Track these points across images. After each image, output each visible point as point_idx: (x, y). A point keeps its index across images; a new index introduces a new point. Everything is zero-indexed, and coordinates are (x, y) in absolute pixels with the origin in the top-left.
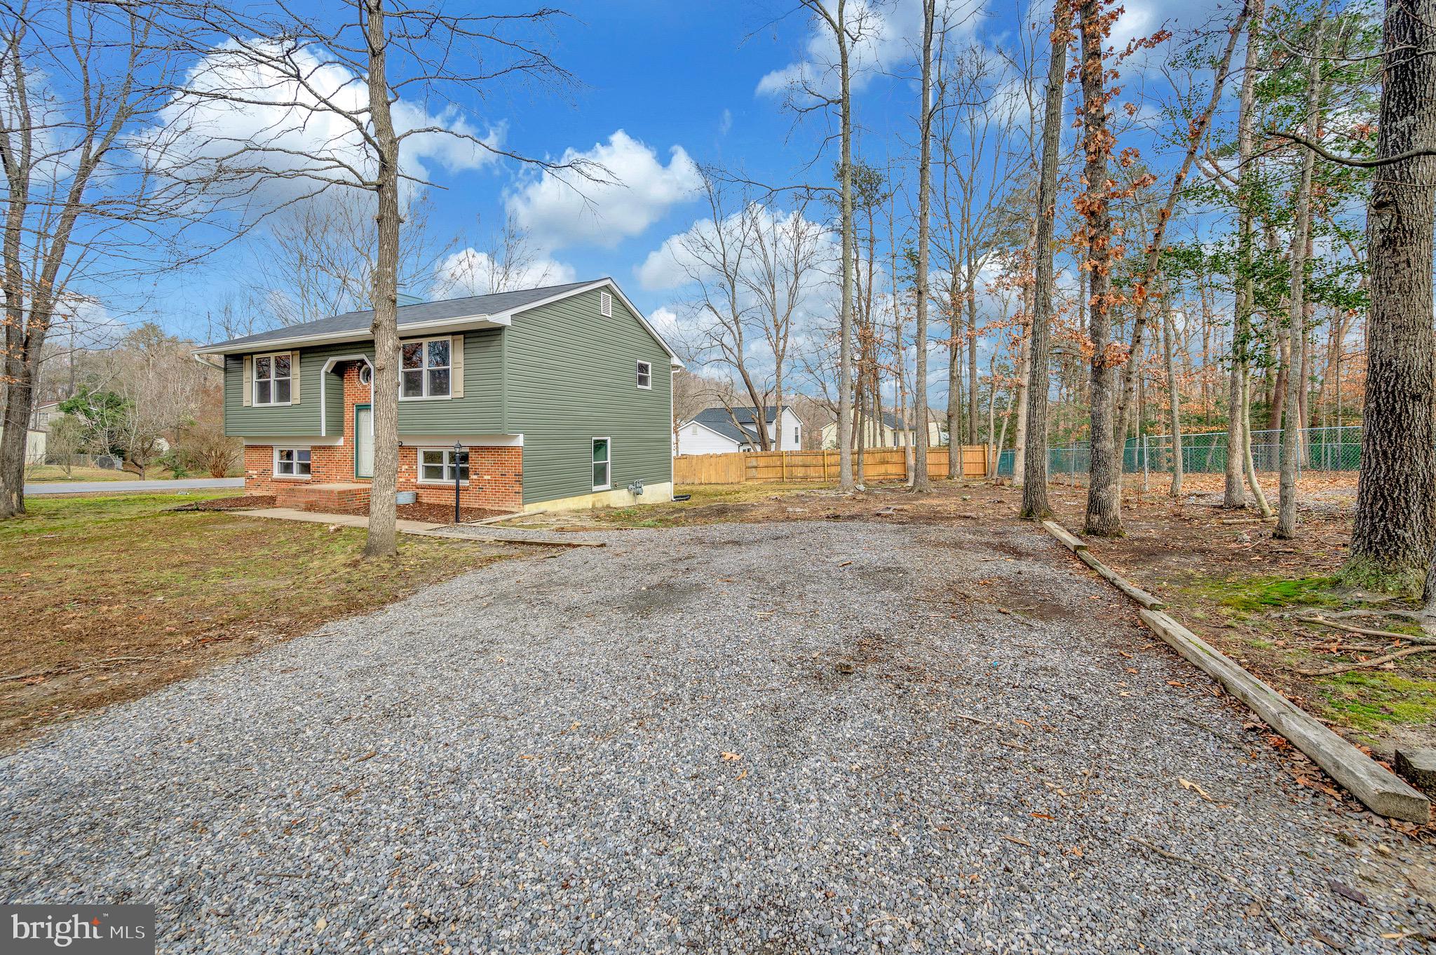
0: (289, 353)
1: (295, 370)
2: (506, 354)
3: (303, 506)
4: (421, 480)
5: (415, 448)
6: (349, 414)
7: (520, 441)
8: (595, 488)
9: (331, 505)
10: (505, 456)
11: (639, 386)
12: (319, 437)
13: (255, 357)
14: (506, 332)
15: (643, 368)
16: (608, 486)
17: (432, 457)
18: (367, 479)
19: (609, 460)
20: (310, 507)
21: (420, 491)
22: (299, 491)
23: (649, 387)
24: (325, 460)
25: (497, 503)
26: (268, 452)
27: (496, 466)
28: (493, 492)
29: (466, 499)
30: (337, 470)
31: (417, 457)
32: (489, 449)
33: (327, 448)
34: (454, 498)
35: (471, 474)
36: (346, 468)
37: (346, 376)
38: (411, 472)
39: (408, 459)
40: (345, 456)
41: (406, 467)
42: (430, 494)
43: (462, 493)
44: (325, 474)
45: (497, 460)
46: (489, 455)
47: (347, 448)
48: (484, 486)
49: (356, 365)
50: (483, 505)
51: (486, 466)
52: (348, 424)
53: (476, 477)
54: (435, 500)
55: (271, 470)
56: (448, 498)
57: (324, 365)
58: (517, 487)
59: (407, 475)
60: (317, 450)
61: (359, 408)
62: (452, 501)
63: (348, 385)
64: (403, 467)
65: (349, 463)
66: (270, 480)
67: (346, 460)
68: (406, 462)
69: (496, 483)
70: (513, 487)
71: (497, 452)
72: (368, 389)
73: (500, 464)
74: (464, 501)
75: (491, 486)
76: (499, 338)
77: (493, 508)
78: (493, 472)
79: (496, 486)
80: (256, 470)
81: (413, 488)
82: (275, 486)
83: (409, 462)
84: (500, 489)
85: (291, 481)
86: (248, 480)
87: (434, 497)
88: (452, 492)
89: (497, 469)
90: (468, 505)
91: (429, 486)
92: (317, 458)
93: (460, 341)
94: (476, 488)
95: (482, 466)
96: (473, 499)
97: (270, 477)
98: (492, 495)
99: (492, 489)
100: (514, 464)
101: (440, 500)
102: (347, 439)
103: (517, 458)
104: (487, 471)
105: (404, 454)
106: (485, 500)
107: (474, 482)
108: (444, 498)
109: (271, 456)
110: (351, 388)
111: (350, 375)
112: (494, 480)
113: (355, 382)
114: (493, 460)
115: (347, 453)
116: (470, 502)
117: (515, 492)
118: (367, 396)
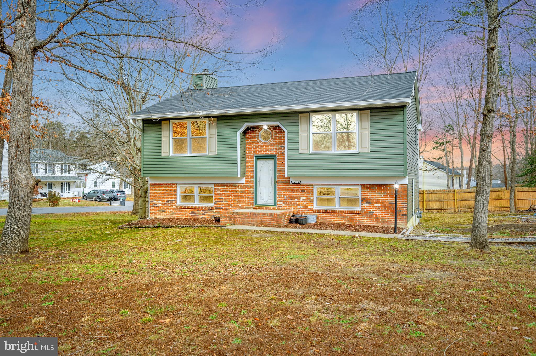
0: (206, 120)
1: (213, 131)
4: (316, 207)
5: (312, 185)
7: (406, 181)
10: (394, 191)
13: (172, 122)
14: (406, 109)
16: (414, 212)
18: (267, 207)
19: (413, 194)
24: (228, 193)
25: (387, 222)
26: (172, 188)
27: (385, 198)
28: (382, 215)
29: (358, 219)
30: (239, 200)
31: (313, 191)
32: (379, 186)
33: (230, 185)
34: (347, 219)
35: (363, 203)
36: (247, 199)
37: (247, 136)
38: (308, 202)
39: (305, 193)
40: (247, 190)
41: (304, 198)
42: (326, 216)
43: (354, 216)
44: (227, 203)
45: (387, 194)
46: (379, 190)
47: (249, 185)
48: (374, 210)
49: (258, 129)
50: (374, 224)
51: (377, 198)
52: (249, 169)
53: (367, 205)
54: (330, 220)
55: (175, 200)
56: (342, 219)
57: (240, 128)
58: (404, 211)
59: (305, 203)
60: (220, 187)
61: (258, 158)
62: (346, 221)
63: (249, 142)
64: (301, 198)
65: (250, 196)
66: (174, 207)
67: (248, 194)
68: (304, 195)
69: (385, 209)
70: (401, 211)
71: (386, 188)
72: (268, 145)
73: (389, 196)
74: (356, 221)
75: (381, 211)
76: (402, 113)
77: (383, 225)
78: (383, 201)
79: (385, 211)
80: (161, 200)
81: (310, 212)
82: (179, 212)
83: (307, 195)
84: (389, 213)
85: (195, 208)
86: (152, 208)
87: (329, 218)
88: (345, 215)
89: (386, 199)
90: (360, 223)
91: (326, 211)
92: (220, 192)
93: (367, 115)
94: (368, 212)
95: (373, 197)
96: (365, 219)
97: (174, 205)
98: (382, 216)
99: (381, 213)
100: (402, 196)
101: (335, 220)
102: (249, 179)
103: (404, 192)
104: (377, 201)
105: (302, 189)
106: (376, 220)
107: (366, 208)
108: (338, 219)
109: (175, 191)
110: (252, 144)
111: (251, 135)
112: (384, 207)
113: (256, 140)
114: (383, 194)
115: (249, 189)
116: (363, 221)
117: (402, 215)
118: (267, 150)
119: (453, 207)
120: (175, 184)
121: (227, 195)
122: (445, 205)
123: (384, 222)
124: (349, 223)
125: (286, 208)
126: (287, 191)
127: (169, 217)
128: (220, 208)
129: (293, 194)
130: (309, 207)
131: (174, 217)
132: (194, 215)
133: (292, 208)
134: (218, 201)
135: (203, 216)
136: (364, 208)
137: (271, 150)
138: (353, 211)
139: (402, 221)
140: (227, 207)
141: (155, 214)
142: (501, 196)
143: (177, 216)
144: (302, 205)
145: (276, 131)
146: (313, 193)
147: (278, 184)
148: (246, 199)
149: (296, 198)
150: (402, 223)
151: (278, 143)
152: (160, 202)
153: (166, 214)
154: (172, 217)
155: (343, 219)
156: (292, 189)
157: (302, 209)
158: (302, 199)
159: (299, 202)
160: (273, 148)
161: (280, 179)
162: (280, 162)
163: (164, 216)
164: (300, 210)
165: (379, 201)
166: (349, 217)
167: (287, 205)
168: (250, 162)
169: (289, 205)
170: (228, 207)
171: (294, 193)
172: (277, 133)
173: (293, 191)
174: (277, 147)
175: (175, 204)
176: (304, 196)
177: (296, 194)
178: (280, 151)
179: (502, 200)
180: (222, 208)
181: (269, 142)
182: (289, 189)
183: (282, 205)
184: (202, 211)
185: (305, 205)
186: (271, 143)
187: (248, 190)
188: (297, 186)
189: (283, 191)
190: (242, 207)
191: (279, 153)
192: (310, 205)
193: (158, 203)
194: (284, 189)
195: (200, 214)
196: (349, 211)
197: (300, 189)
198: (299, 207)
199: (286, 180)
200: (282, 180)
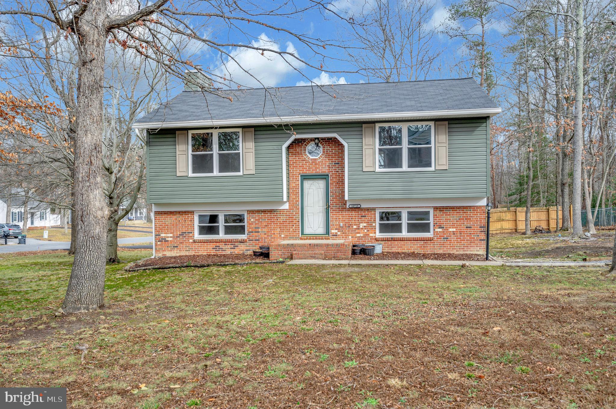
0: (238, 129)
1: (248, 145)
4: (379, 234)
5: (374, 209)
7: (484, 202)
10: (471, 214)
13: (190, 132)
17: (389, 216)
18: (314, 236)
24: (266, 222)
25: (462, 249)
26: (188, 217)
27: (461, 221)
28: (458, 240)
29: (430, 247)
30: (281, 230)
31: (375, 216)
32: (454, 208)
33: (268, 212)
34: (417, 247)
35: (436, 228)
36: (292, 228)
37: (291, 150)
38: (370, 229)
39: (366, 218)
40: (291, 217)
41: (365, 225)
42: (392, 245)
43: (425, 243)
44: (265, 234)
45: (463, 217)
46: (454, 213)
47: (294, 211)
48: (448, 236)
49: (305, 142)
50: (448, 251)
51: (452, 221)
52: (294, 191)
53: (440, 230)
54: (397, 249)
55: (192, 232)
56: (410, 247)
57: (286, 141)
58: (482, 236)
59: (366, 231)
60: (255, 214)
61: (305, 177)
62: (415, 249)
63: (294, 159)
64: (361, 224)
65: (296, 223)
66: (191, 241)
67: (293, 221)
68: (364, 221)
69: (461, 234)
70: (478, 236)
71: (462, 210)
72: (318, 162)
73: (466, 219)
74: (428, 249)
75: (456, 236)
76: (484, 125)
77: (458, 253)
78: (458, 225)
79: (461, 236)
80: (172, 233)
81: (372, 241)
82: (199, 247)
83: (368, 220)
84: (465, 238)
85: (221, 241)
86: (159, 243)
87: (395, 247)
88: (415, 243)
89: (462, 223)
90: (432, 251)
91: (392, 239)
92: (256, 220)
93: (444, 126)
94: (441, 238)
95: (447, 221)
96: (438, 247)
97: (191, 239)
98: (457, 242)
99: (456, 238)
100: (480, 219)
101: (403, 249)
102: (293, 203)
103: (483, 214)
104: (452, 225)
105: (362, 214)
106: (450, 247)
107: (439, 234)
108: (406, 247)
109: (192, 220)
110: (298, 161)
111: (296, 150)
112: (460, 232)
113: (303, 156)
114: (458, 217)
115: (294, 215)
116: (435, 249)
117: (480, 240)
118: (318, 168)
120: (192, 212)
121: (265, 224)
123: (459, 249)
124: (419, 251)
125: (342, 237)
126: (343, 217)
127: (183, 253)
128: (255, 240)
129: (351, 221)
130: (371, 235)
131: (192, 253)
132: (219, 251)
133: (350, 237)
134: (253, 232)
135: (233, 250)
136: (436, 234)
137: (323, 168)
138: (424, 238)
139: (480, 246)
140: (265, 238)
141: (164, 251)
142: (502, 218)
143: (195, 253)
144: (362, 233)
145: (328, 145)
146: (375, 218)
147: (332, 208)
148: (290, 228)
149: (355, 225)
150: (480, 249)
151: (331, 160)
152: (171, 235)
153: (180, 251)
154: (187, 254)
155: (412, 247)
156: (349, 214)
157: (362, 237)
158: (361, 226)
159: (358, 229)
160: (325, 166)
161: (335, 202)
162: (335, 182)
163: (177, 253)
164: (360, 239)
165: (454, 225)
166: (420, 245)
167: (343, 233)
168: (294, 183)
169: (346, 233)
170: (267, 238)
171: (351, 219)
172: (330, 147)
173: (350, 216)
174: (330, 164)
175: (192, 237)
176: (364, 223)
177: (355, 221)
178: (334, 170)
179: (503, 222)
180: (259, 240)
181: (319, 158)
182: (345, 214)
183: (337, 233)
184: (231, 244)
185: (366, 233)
186: (322, 160)
187: (293, 217)
188: (356, 210)
189: (338, 217)
190: (285, 238)
191: (332, 172)
192: (372, 233)
193: (168, 237)
194: (339, 215)
195: (229, 248)
196: (420, 238)
197: (360, 214)
198: (358, 235)
199: (342, 204)
200: (336, 204)
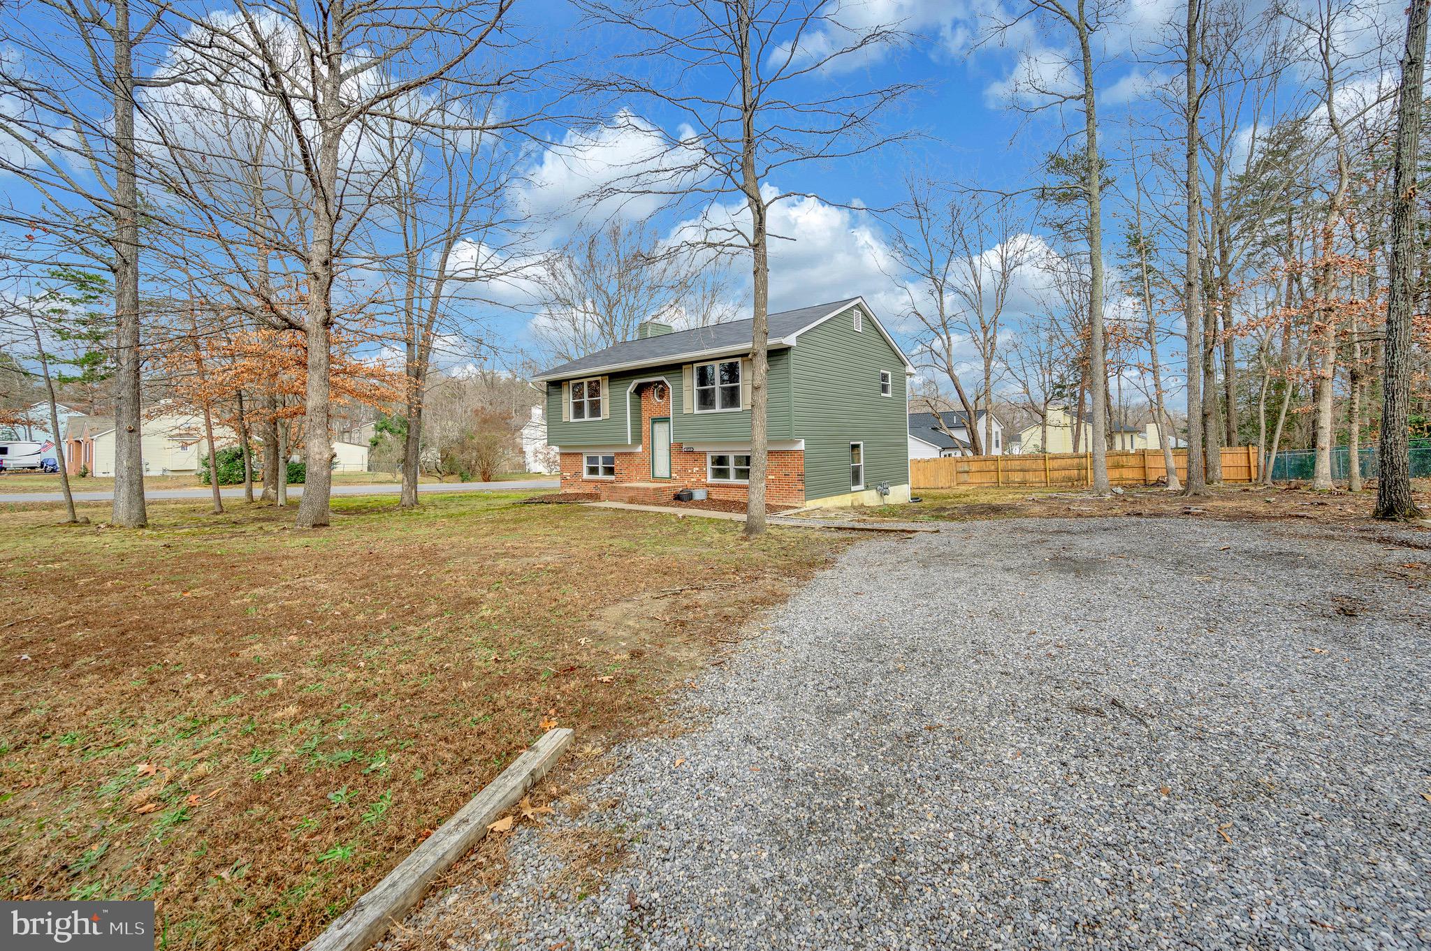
0: (599, 378)
1: (605, 392)
2: (792, 371)
3: (627, 500)
4: (710, 479)
5: (705, 453)
6: (646, 426)
7: (801, 446)
8: (853, 488)
9: (646, 499)
10: (788, 459)
11: (883, 395)
12: (626, 445)
13: (571, 382)
14: (792, 352)
15: (885, 377)
16: (861, 487)
17: (721, 460)
18: (661, 479)
19: (862, 463)
20: (631, 501)
21: (710, 489)
22: (621, 488)
23: (889, 395)
25: (781, 499)
26: (581, 458)
27: (779, 467)
28: (777, 490)
30: (637, 472)
31: (707, 460)
32: (773, 452)
33: (628, 454)
34: (741, 495)
36: (644, 470)
37: (637, 395)
38: (701, 473)
39: (698, 463)
40: (643, 460)
41: (697, 469)
42: (724, 493)
43: (748, 491)
45: (781, 463)
46: (773, 457)
47: (646, 454)
48: (768, 484)
49: (652, 386)
51: (771, 467)
52: (645, 434)
54: (727, 498)
55: (583, 472)
57: (628, 387)
58: (800, 485)
59: (698, 475)
60: (620, 456)
61: (655, 421)
63: (643, 403)
64: (694, 469)
65: (648, 466)
66: (583, 480)
67: (646, 464)
69: (780, 482)
70: (796, 485)
71: (780, 455)
72: (662, 405)
73: (784, 465)
76: (786, 357)
77: (777, 504)
78: (777, 472)
79: (780, 485)
81: (703, 487)
82: (587, 485)
83: (702, 465)
84: (784, 487)
85: (597, 481)
86: (562, 481)
88: (741, 490)
89: (780, 470)
91: (723, 485)
92: (621, 462)
93: (749, 362)
97: (581, 478)
99: (776, 487)
100: (797, 465)
101: (730, 499)
102: (646, 446)
103: (799, 460)
108: (733, 495)
109: (583, 461)
110: (647, 404)
111: (646, 394)
112: (778, 480)
113: (651, 400)
114: (777, 462)
117: (798, 490)
118: (662, 411)
119: (1043, 479)
120: (583, 454)
121: (626, 466)
122: (1030, 477)
124: (742, 500)
125: (681, 482)
126: (682, 460)
127: (577, 490)
128: (620, 481)
129: (686, 465)
130: (702, 480)
131: (581, 490)
132: (598, 489)
133: (686, 482)
134: (618, 474)
137: (665, 411)
139: (799, 497)
141: (565, 488)
143: (584, 490)
144: (695, 478)
146: (707, 463)
147: (673, 452)
149: (689, 469)
150: (798, 500)
152: (569, 474)
153: (574, 488)
154: (579, 492)
155: (737, 496)
156: (686, 458)
157: (695, 482)
159: (692, 473)
160: (667, 409)
161: (675, 445)
163: (572, 490)
164: (693, 484)
165: (773, 472)
166: (743, 493)
169: (682, 477)
171: (687, 462)
175: (583, 476)
177: (689, 465)
181: (663, 401)
183: (675, 476)
185: (698, 478)
186: (665, 403)
187: (646, 460)
188: (690, 454)
189: (678, 460)
190: (641, 481)
195: (604, 487)
196: (746, 486)
197: (694, 458)
198: (692, 480)
199: (679, 448)
200: (676, 448)
